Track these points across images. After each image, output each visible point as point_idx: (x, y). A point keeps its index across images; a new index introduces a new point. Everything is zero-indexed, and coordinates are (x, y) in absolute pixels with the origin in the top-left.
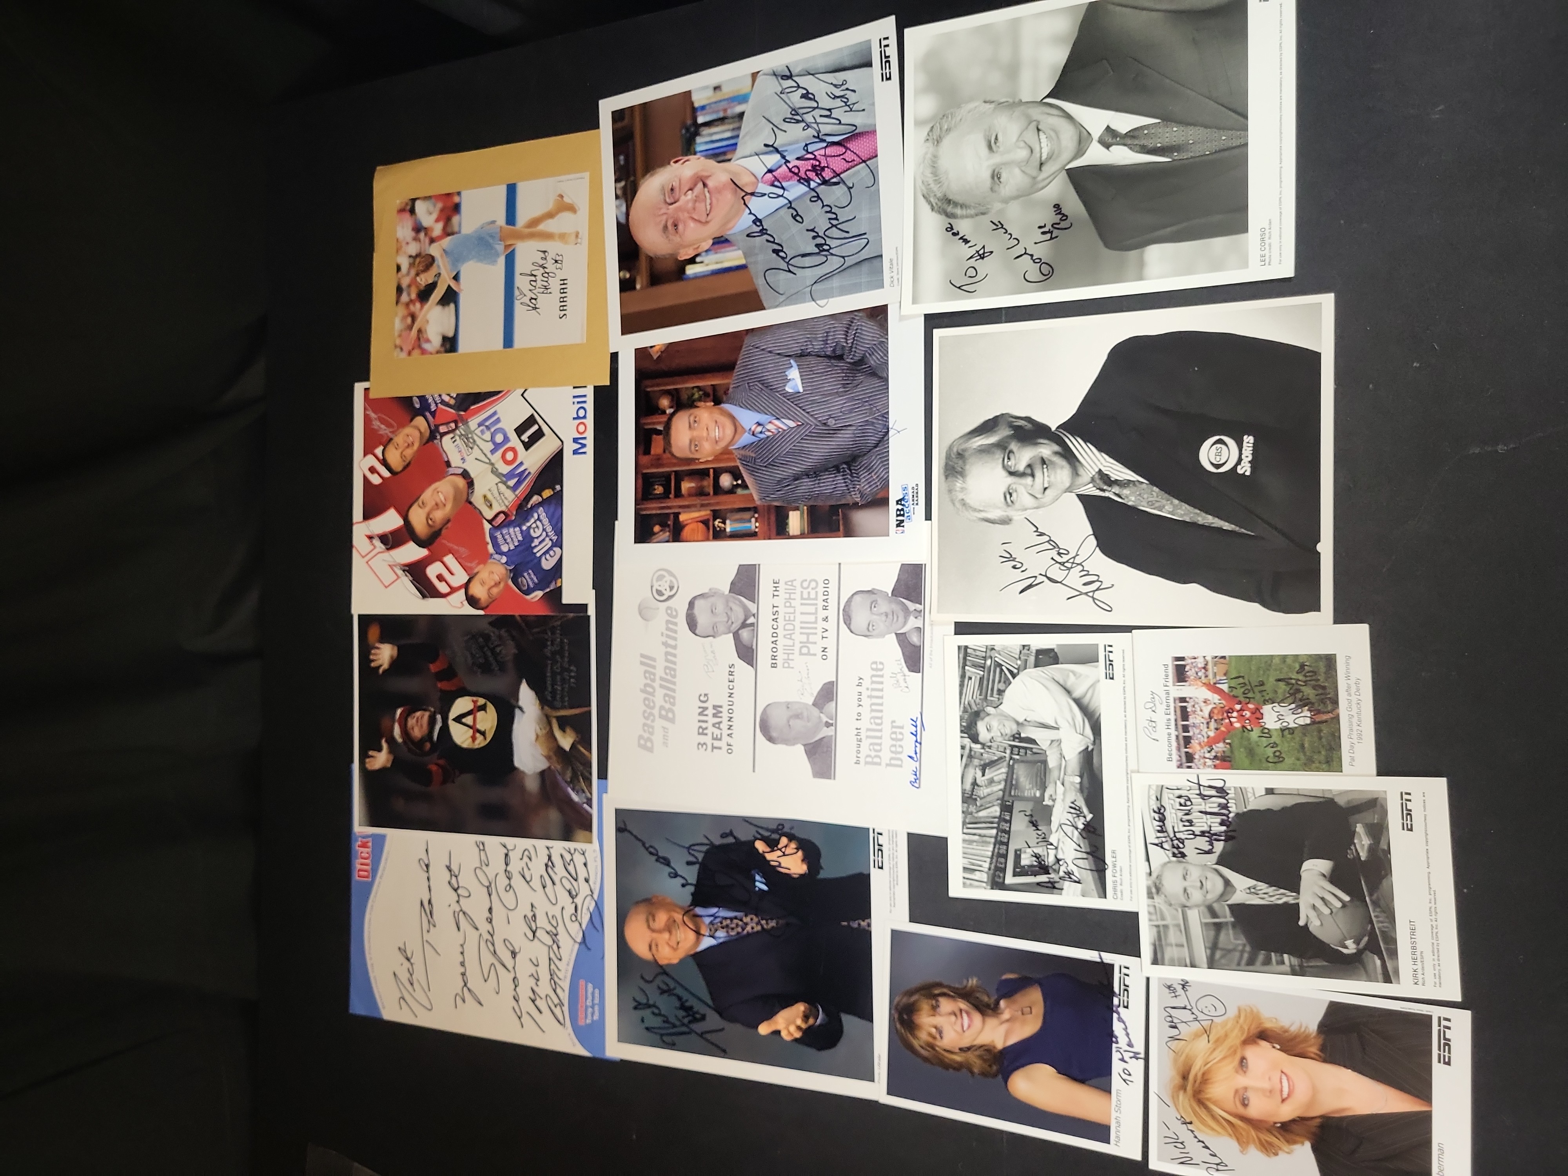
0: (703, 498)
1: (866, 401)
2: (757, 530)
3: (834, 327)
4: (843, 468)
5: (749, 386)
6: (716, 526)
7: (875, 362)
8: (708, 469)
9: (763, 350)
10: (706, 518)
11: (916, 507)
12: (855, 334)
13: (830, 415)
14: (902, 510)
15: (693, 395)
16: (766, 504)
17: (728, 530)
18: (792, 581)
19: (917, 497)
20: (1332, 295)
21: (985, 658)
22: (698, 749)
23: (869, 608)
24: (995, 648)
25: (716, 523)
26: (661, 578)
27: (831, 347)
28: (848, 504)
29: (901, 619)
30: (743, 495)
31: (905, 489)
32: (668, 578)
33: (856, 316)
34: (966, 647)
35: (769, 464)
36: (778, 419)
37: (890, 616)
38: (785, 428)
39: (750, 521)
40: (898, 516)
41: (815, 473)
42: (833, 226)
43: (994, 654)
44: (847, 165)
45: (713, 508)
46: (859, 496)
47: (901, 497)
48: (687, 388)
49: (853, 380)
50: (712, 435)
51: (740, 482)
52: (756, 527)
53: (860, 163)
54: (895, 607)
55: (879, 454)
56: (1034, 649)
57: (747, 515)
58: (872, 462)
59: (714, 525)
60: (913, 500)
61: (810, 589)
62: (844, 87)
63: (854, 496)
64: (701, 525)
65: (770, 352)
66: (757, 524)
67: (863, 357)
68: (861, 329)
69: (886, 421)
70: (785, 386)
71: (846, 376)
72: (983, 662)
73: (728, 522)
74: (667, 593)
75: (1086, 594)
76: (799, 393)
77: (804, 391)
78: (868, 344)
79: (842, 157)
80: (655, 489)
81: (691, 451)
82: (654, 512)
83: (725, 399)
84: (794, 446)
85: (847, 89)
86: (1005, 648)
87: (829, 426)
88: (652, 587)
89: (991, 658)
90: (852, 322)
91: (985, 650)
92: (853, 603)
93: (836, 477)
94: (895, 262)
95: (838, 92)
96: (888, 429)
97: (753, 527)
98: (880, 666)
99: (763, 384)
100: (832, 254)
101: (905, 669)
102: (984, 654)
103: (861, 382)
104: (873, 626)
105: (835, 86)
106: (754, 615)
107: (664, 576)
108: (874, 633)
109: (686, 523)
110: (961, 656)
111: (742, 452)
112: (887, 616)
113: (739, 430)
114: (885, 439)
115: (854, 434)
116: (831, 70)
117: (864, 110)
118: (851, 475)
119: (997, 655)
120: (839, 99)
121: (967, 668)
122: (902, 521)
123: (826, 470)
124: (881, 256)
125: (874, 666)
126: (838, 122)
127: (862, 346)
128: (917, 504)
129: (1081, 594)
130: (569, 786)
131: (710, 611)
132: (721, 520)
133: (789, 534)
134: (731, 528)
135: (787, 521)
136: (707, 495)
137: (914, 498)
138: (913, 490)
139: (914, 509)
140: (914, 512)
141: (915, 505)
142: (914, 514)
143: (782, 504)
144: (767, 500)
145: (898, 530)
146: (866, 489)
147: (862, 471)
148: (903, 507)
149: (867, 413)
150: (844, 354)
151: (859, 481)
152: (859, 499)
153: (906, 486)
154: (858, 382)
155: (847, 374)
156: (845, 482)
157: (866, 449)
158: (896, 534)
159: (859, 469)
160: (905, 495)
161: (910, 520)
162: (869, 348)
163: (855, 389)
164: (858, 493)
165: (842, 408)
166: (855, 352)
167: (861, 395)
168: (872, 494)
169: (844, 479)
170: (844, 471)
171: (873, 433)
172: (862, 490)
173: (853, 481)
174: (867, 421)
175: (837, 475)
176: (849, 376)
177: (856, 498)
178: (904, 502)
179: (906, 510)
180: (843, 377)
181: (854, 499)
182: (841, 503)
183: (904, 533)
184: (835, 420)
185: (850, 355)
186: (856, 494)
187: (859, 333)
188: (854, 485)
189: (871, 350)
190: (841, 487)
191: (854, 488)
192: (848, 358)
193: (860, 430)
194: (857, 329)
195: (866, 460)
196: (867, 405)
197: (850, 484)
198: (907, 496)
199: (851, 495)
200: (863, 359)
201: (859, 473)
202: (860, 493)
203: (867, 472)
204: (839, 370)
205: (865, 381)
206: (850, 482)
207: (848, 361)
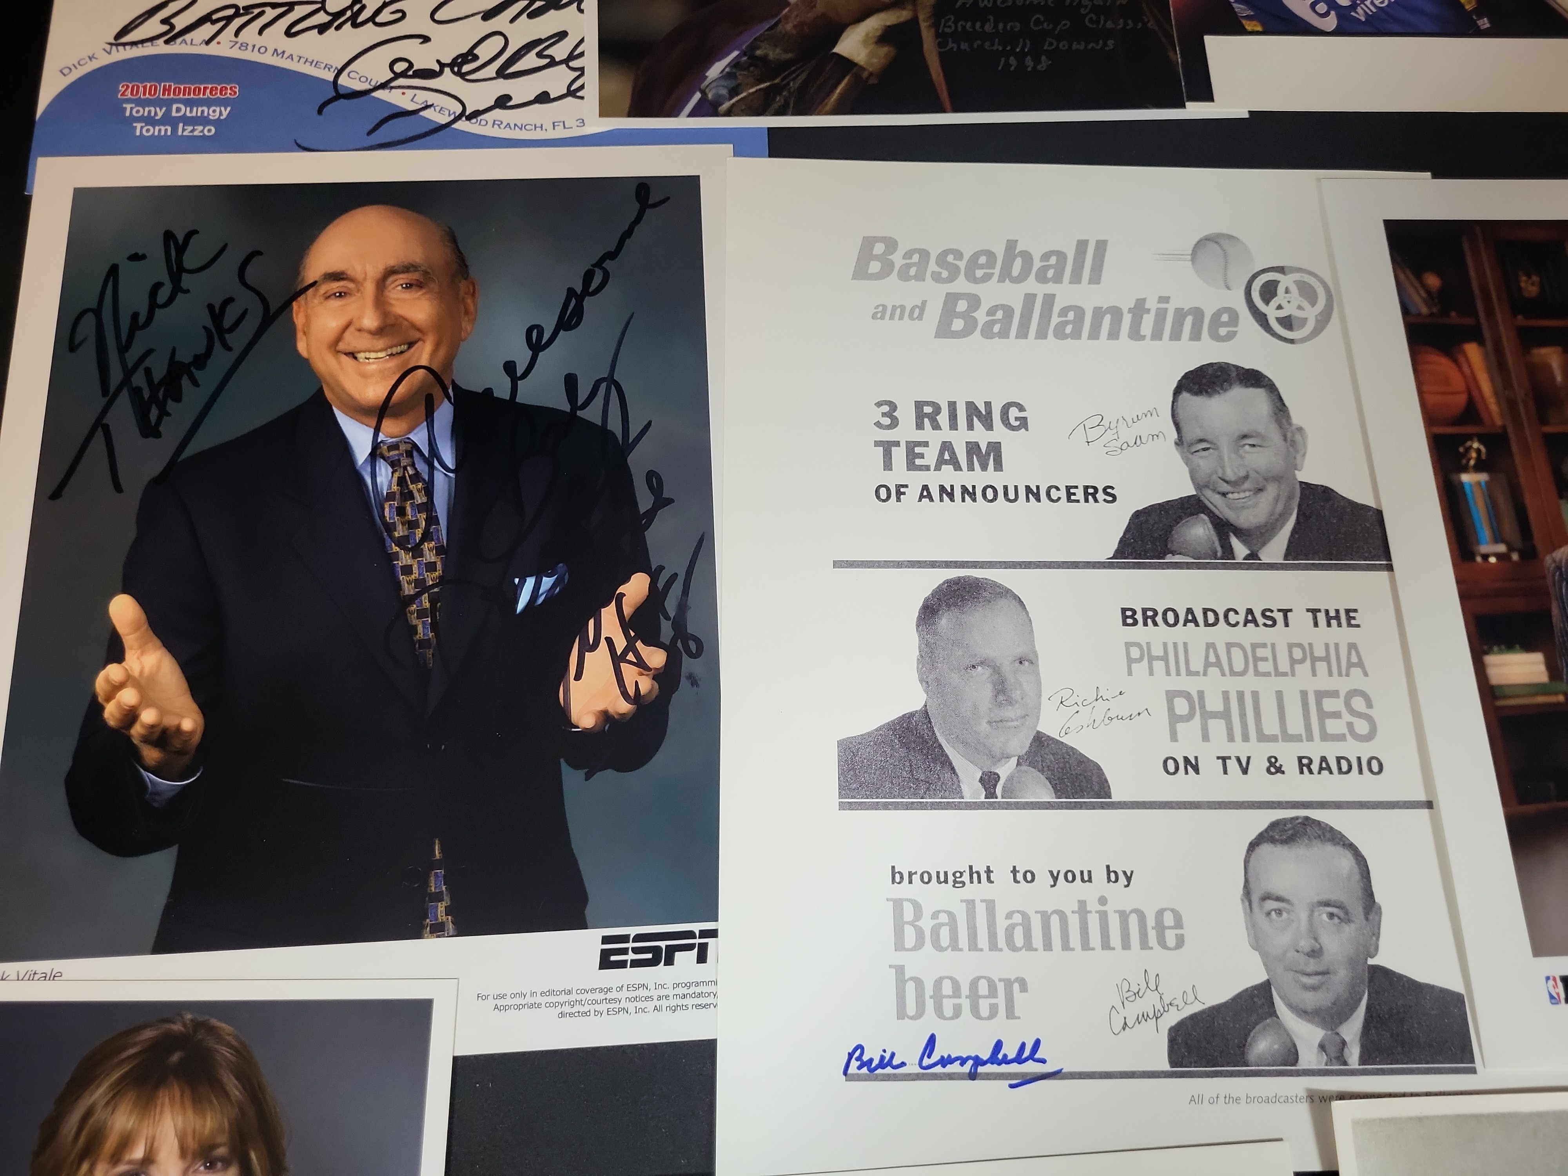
0: (1532, 405)
2: (1479, 559)
6: (1469, 443)
10: (1484, 416)
16: (1549, 582)
17: (1463, 478)
18: (1360, 664)
22: (879, 404)
23: (1325, 897)
25: (1478, 445)
26: (1308, 293)
29: (1311, 1000)
32: (1311, 313)
37: (1312, 965)
39: (1497, 539)
45: (1510, 430)
52: (1485, 557)
54: (1342, 976)
57: (1509, 527)
59: (1470, 437)
61: (1347, 717)
64: (1462, 399)
66: (1493, 560)
73: (1483, 477)
74: (1271, 311)
80: (1529, 277)
82: (1472, 273)
88: (1281, 270)
92: (1329, 848)
97: (1484, 549)
98: (1170, 937)
101: (1173, 1018)
104: (1279, 912)
106: (1253, 555)
107: (1313, 303)
108: (1260, 917)
109: (1461, 359)
112: (1315, 953)
125: (1169, 920)
130: (744, 53)
131: (1245, 430)
132: (1484, 457)
133: (1486, 653)
134: (1471, 485)
135: (1517, 646)
136: (1543, 420)
143: (1557, 631)
144: (1561, 589)
145: (1560, 985)
158: (1545, 978)
183: (1553, 1001)
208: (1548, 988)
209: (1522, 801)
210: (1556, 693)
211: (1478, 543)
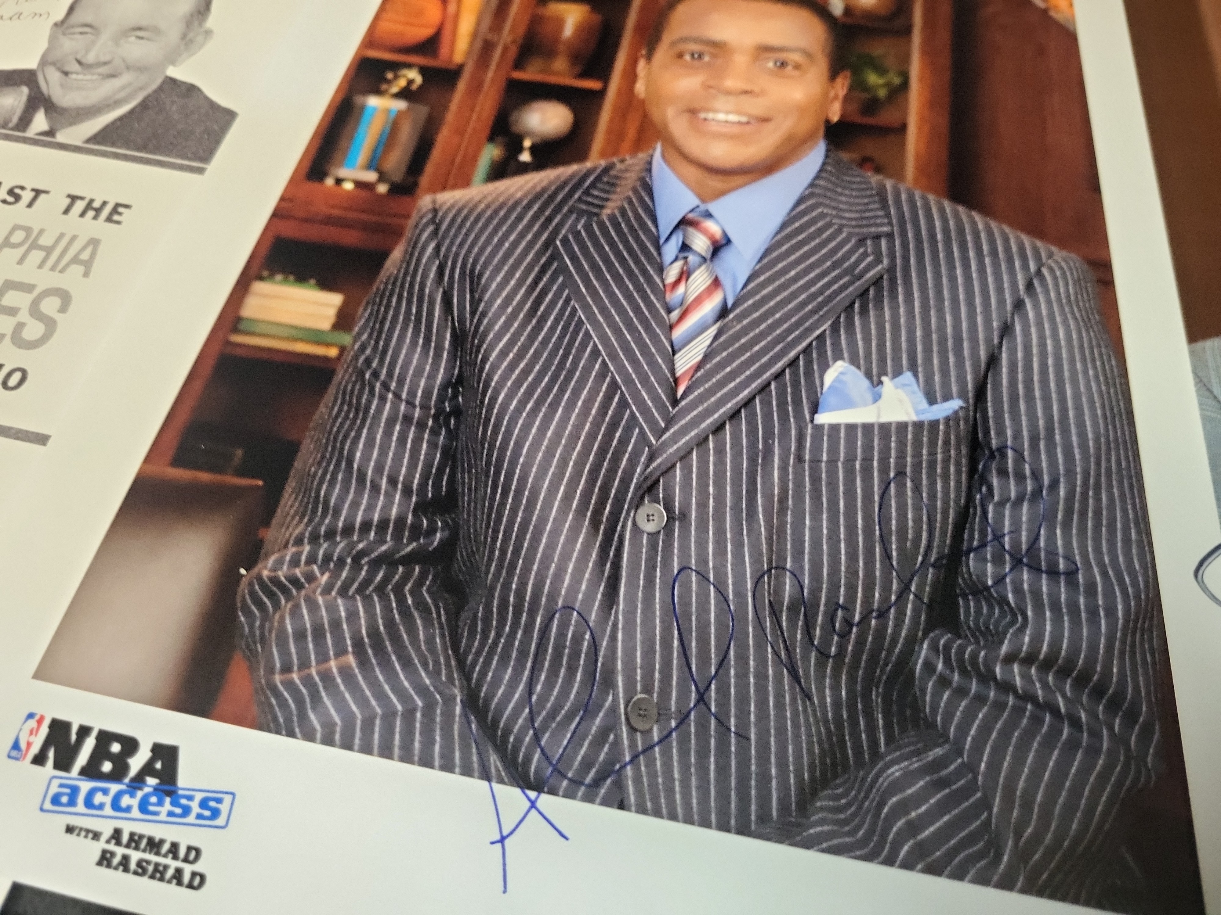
0: (514, 51)
1: (702, 698)
2: (330, 182)
3: (1093, 613)
4: (432, 531)
5: (877, 238)
6: (403, 72)
7: (896, 786)
8: (604, 75)
9: (1019, 305)
10: (444, 50)
11: (96, 848)
12: (1055, 711)
13: (684, 516)
15: (881, 71)
16: (411, 222)
17: (373, 102)
18: (88, 265)
19: (141, 869)
25: (414, 75)
27: (1000, 580)
28: (267, 523)
30: (475, 158)
33: (1149, 726)
35: (555, 256)
36: (724, 312)
38: (678, 333)
39: (370, 166)
41: (457, 412)
45: (468, 68)
46: (281, 575)
47: (184, 780)
48: (906, 59)
49: (823, 655)
50: (721, 102)
51: (525, 157)
52: (339, 181)
58: (407, 663)
59: (409, 66)
60: (134, 841)
61: (24, 316)
63: (292, 550)
64: (427, 32)
65: (1006, 330)
66: (348, 186)
67: (931, 725)
69: (576, 782)
70: (854, 361)
73: (401, 105)
76: (815, 409)
77: (819, 429)
78: (994, 766)
81: (684, 40)
83: (845, 156)
84: (596, 353)
87: (638, 503)
90: (1114, 706)
93: (407, 491)
96: (539, 788)
97: (343, 172)
99: (877, 282)
103: (807, 696)
106: (51, 133)
111: (631, 179)
113: (716, 183)
115: (568, 608)
118: (388, 559)
123: (449, 455)
128: (105, 859)
131: (143, 23)
132: (414, 87)
133: (261, 278)
134: (375, 109)
135: (313, 282)
136: (519, 64)
137: (144, 851)
138: (182, 852)
139: (96, 836)
140: (83, 833)
141: (112, 847)
142: (70, 830)
143: (383, 275)
144: (423, 230)
145: (44, 731)
146: (295, 612)
147: (386, 609)
148: (127, 780)
149: (648, 689)
150: (957, 634)
151: (343, 591)
152: (265, 573)
153: (221, 821)
154: (807, 675)
155: (855, 629)
156: (366, 526)
157: (479, 653)
158: (31, 716)
159: (401, 600)
160: (184, 801)
161: (56, 800)
162: (971, 767)
163: (775, 653)
164: (298, 572)
165: (703, 576)
166: (961, 692)
167: (743, 676)
168: (262, 636)
169: (383, 524)
170: (416, 532)
171: (544, 698)
172: (298, 593)
173: (357, 560)
174: (609, 683)
175: (414, 499)
176: (844, 636)
177: (280, 562)
178: (147, 790)
179: (105, 792)
180: (848, 609)
181: (279, 550)
182: (288, 490)
183: (14, 753)
184: (653, 536)
185: (947, 661)
186: (295, 562)
187: (1056, 732)
188: (341, 562)
189: (959, 773)
190: (355, 505)
191: (328, 558)
192: (934, 647)
193: (577, 640)
194: (1075, 723)
195: (430, 640)
196: (683, 695)
197: (351, 546)
198: (170, 814)
199: (299, 541)
200: (916, 727)
201: (380, 597)
202: (295, 581)
203: (374, 633)
204: (885, 598)
205: (805, 711)
206: (361, 546)
207: (921, 647)
208: (21, 730)
209: (180, 461)
210: (328, 345)
211: (341, 165)
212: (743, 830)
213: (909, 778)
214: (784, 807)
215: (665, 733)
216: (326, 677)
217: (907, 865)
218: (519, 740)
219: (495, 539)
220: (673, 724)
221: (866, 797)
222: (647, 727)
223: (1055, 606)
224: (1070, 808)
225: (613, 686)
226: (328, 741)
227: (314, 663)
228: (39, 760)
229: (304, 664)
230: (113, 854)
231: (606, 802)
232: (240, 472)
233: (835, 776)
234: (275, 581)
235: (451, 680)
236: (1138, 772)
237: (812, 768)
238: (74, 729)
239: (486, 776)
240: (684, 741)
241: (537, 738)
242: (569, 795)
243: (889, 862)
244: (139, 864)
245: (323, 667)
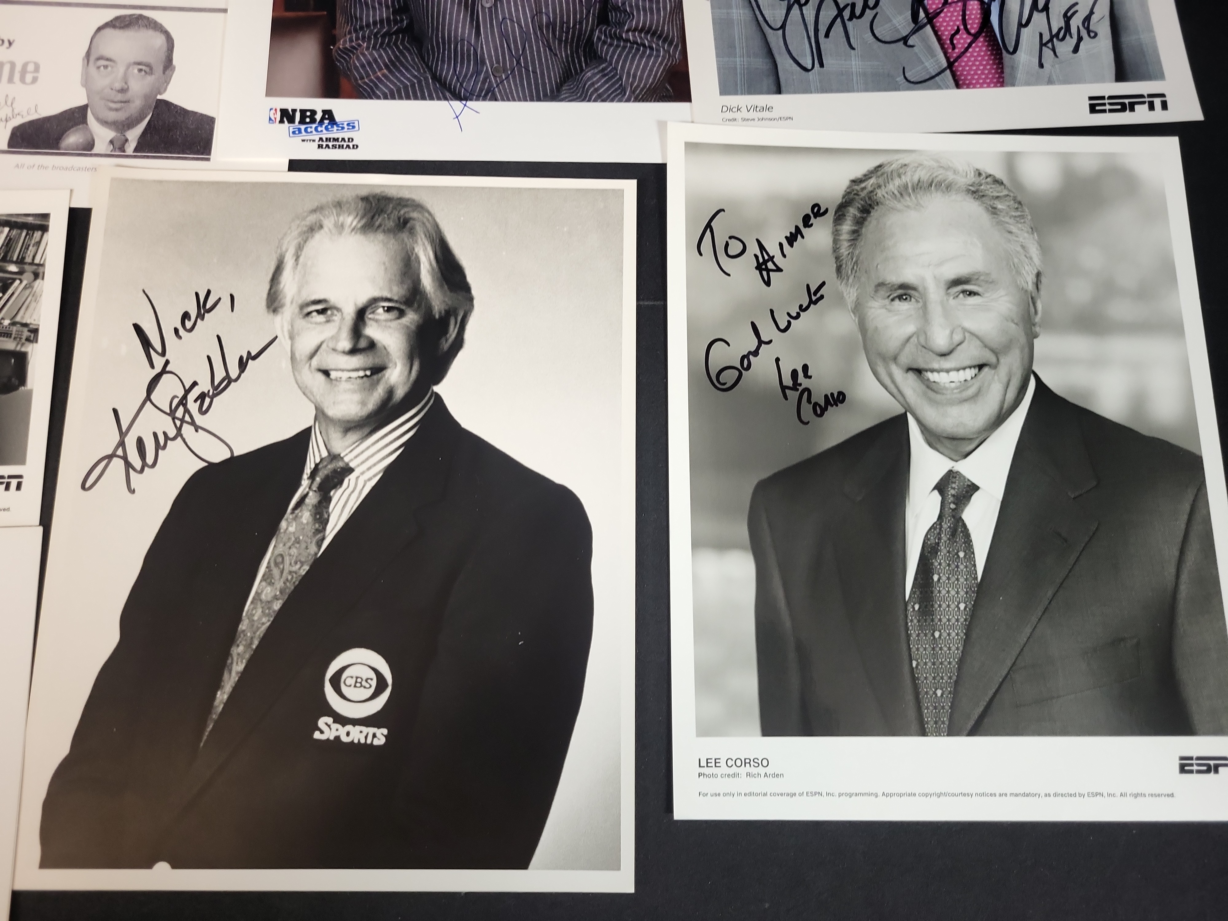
1: (518, 62)
4: (402, 21)
7: (589, 79)
11: (317, 143)
12: (644, 46)
14: (313, 121)
19: (334, 147)
20: (632, 890)
21: (20, 261)
23: (139, 59)
24: (38, 281)
28: (334, 27)
29: (112, 116)
31: (351, 126)
33: (676, 47)
34: (44, 229)
37: (120, 97)
40: (303, 112)
42: (840, 11)
43: (27, 277)
44: (946, 35)
46: (348, 45)
47: (337, 119)
49: (560, 41)
53: (948, 59)
54: (137, 104)
55: (420, 82)
56: (29, 348)
58: (407, 69)
60: (328, 140)
62: (1084, 33)
63: (348, 37)
68: (650, 56)
69: (479, 96)
71: (568, 28)
72: (15, 259)
75: (122, 444)
78: (623, 67)
79: (962, 27)
85: (1080, 39)
86: (36, 298)
89: (21, 273)
90: (664, 41)
91: (37, 261)
92: (150, 33)
93: (387, 7)
94: (766, 114)
95: (1076, 22)
96: (465, 99)
98: (29, 78)
100: (789, 9)
101: (18, 122)
102: (28, 260)
103: (556, 55)
104: (106, 67)
105: (1087, 19)
108: (92, 68)
110: (30, 220)
112: (123, 91)
114: (448, 94)
115: (462, 40)
116: (1116, 12)
117: (1041, 66)
118: (388, 34)
119: (25, 283)
120: (1063, 25)
121: (7, 230)
122: (291, 120)
124: (779, 91)
125: (31, 67)
126: (1024, 22)
127: (620, 56)
128: (320, 146)
129: (123, 435)
137: (333, 141)
138: (347, 140)
139: (314, 141)
140: (309, 141)
141: (321, 143)
142: (303, 141)
145: (279, 113)
146: (358, 58)
147: (393, 52)
148: (317, 123)
149: (498, 62)
150: (608, 25)
151: (374, 48)
152: (341, 47)
153: (357, 128)
154: (555, 48)
155: (571, 30)
156: (375, 23)
157: (433, 61)
158: (271, 109)
159: (398, 48)
160: (341, 126)
161: (294, 133)
162: (616, 69)
163: (543, 43)
164: (354, 44)
165: (512, 20)
166: (611, 45)
167: (532, 53)
168: (348, 68)
169: (382, 21)
170: (396, 22)
171: (460, 72)
172: (357, 52)
173: (376, 35)
174: (483, 62)
175: (391, 10)
176: (567, 33)
177: (345, 42)
178: (326, 125)
179: (311, 127)
180: (568, 22)
181: (343, 37)
182: (338, 15)
183: (271, 122)
184: (490, 8)
185: (606, 35)
186: (351, 40)
187: (644, 52)
188: (369, 38)
189: (611, 71)
190: (368, 16)
191: (364, 37)
192: (600, 32)
193: (469, 50)
194: (651, 48)
195: (413, 60)
196: (511, 62)
197: (371, 31)
198: (337, 130)
199: (350, 33)
200: (595, 58)
201: (389, 48)
202: (353, 47)
203: (390, 60)
204: (581, 17)
205: (556, 61)
206: (375, 31)
207: (596, 32)
208: (269, 115)
209: (287, 9)
212: (539, 99)
213: (594, 75)
214: (552, 91)
215: (507, 76)
216: (378, 78)
217: (595, 101)
218: (455, 87)
219: (428, 20)
220: (509, 72)
221: (579, 84)
222: (500, 75)
223: (644, 9)
224: (649, 76)
225: (485, 63)
226: (386, 98)
227: (371, 75)
228: (281, 121)
229: (368, 76)
230: (322, 145)
231: (490, 100)
232: (315, 10)
233: (568, 79)
234: (346, 48)
235: (425, 72)
236: (673, 61)
237: (560, 78)
238: (290, 111)
239: (446, 99)
240: (514, 77)
241: (461, 85)
242: (476, 100)
243: (589, 101)
244: (333, 146)
245: (376, 75)
